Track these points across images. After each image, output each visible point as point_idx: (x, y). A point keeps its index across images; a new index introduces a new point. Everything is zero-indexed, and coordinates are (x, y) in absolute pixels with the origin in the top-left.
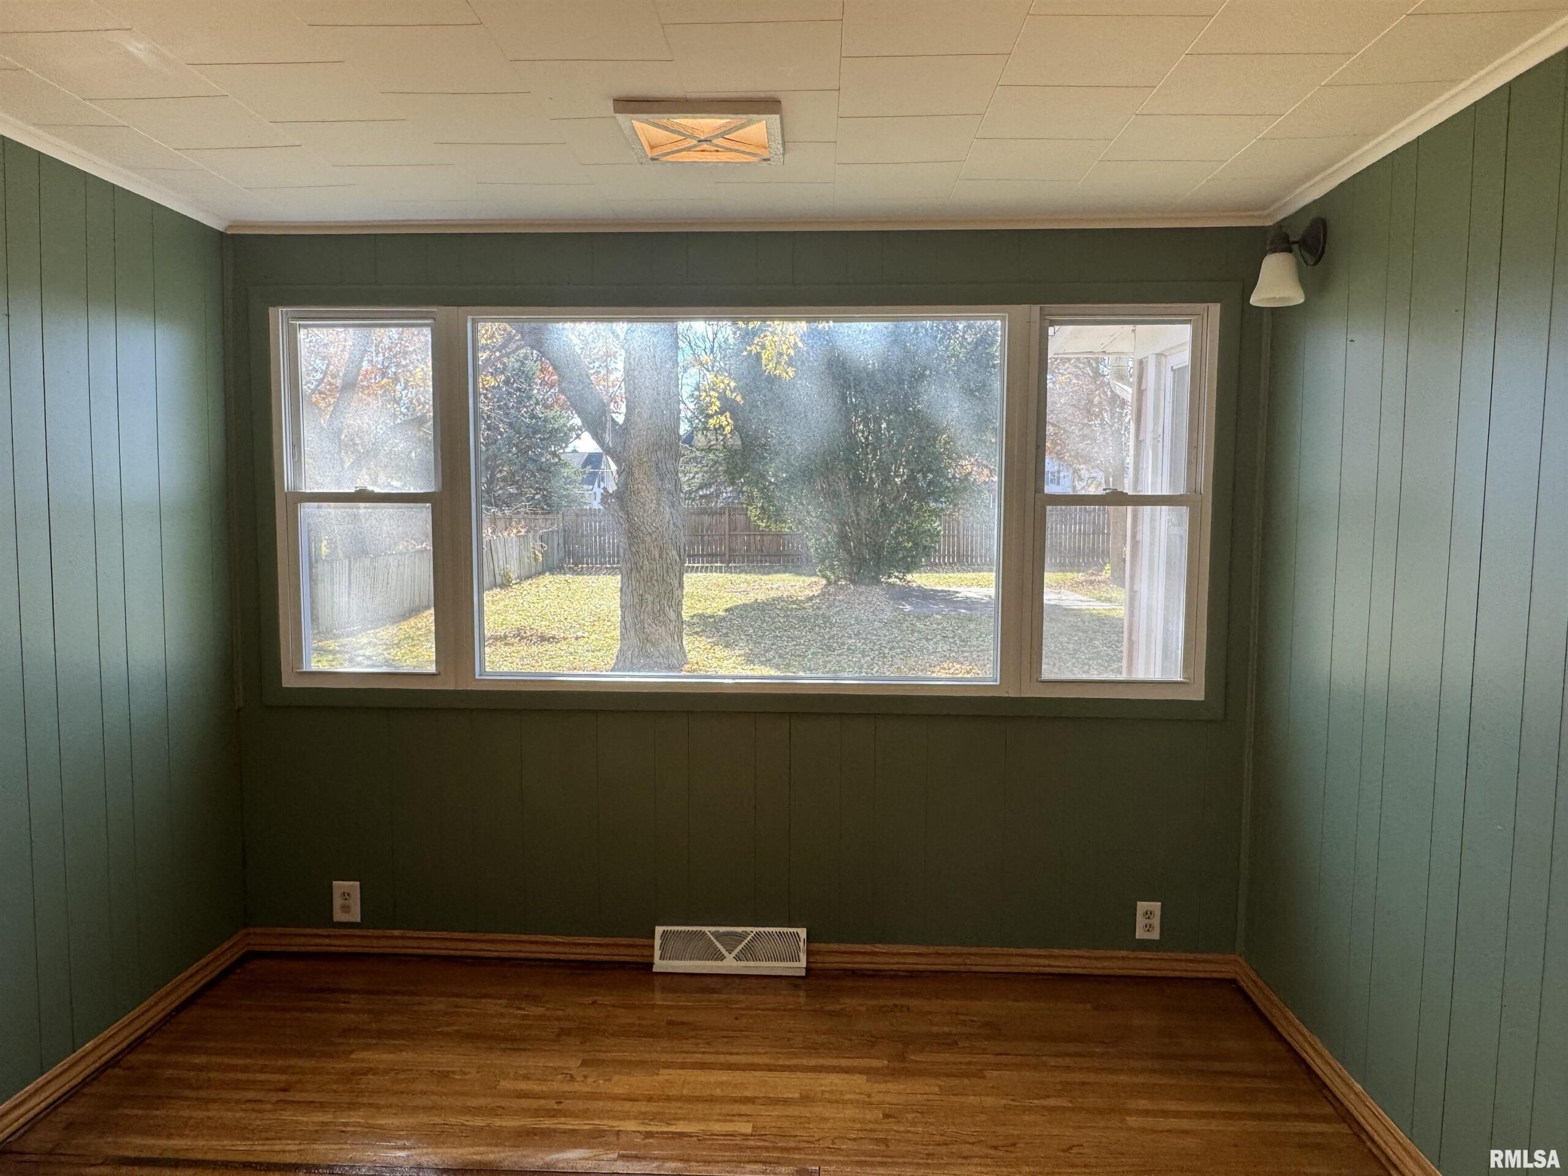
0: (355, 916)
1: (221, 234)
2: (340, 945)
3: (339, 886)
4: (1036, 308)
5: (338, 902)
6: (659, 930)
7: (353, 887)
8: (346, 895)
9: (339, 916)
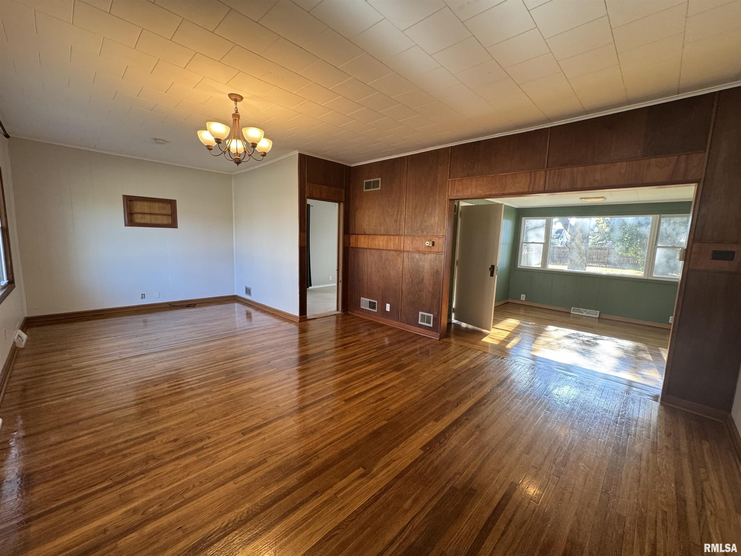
0: (524, 299)
1: (517, 208)
2: (522, 303)
3: (522, 295)
4: (659, 215)
5: (522, 297)
6: (572, 308)
7: (524, 296)
8: (523, 296)
9: (522, 299)
